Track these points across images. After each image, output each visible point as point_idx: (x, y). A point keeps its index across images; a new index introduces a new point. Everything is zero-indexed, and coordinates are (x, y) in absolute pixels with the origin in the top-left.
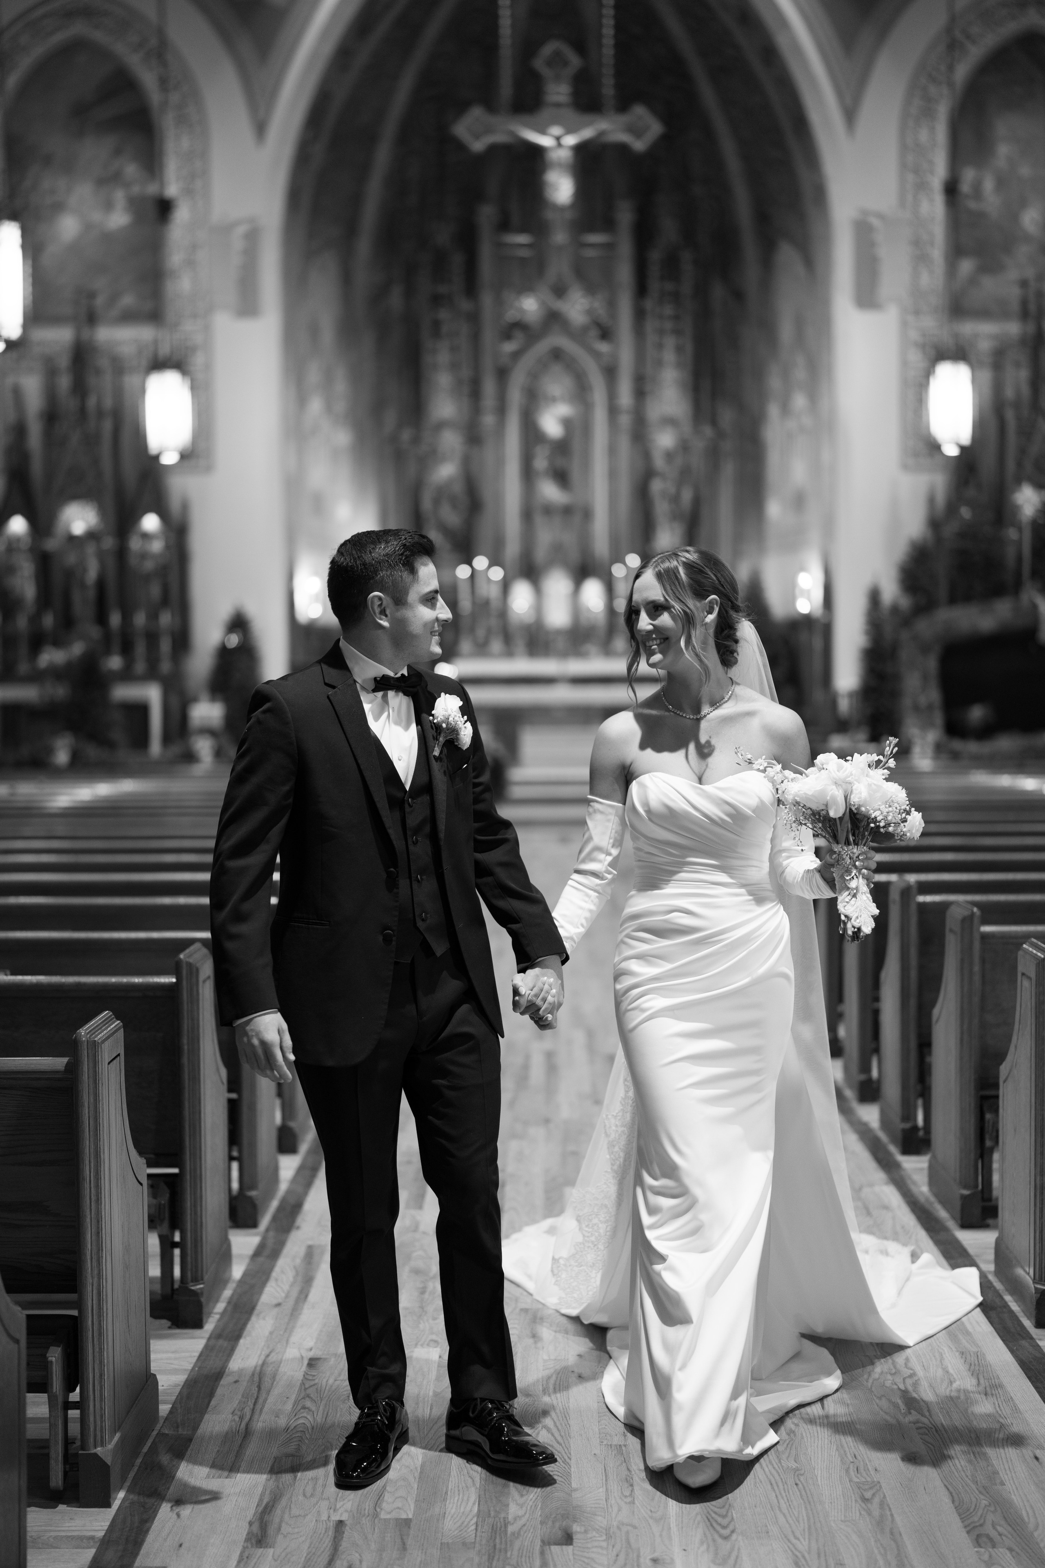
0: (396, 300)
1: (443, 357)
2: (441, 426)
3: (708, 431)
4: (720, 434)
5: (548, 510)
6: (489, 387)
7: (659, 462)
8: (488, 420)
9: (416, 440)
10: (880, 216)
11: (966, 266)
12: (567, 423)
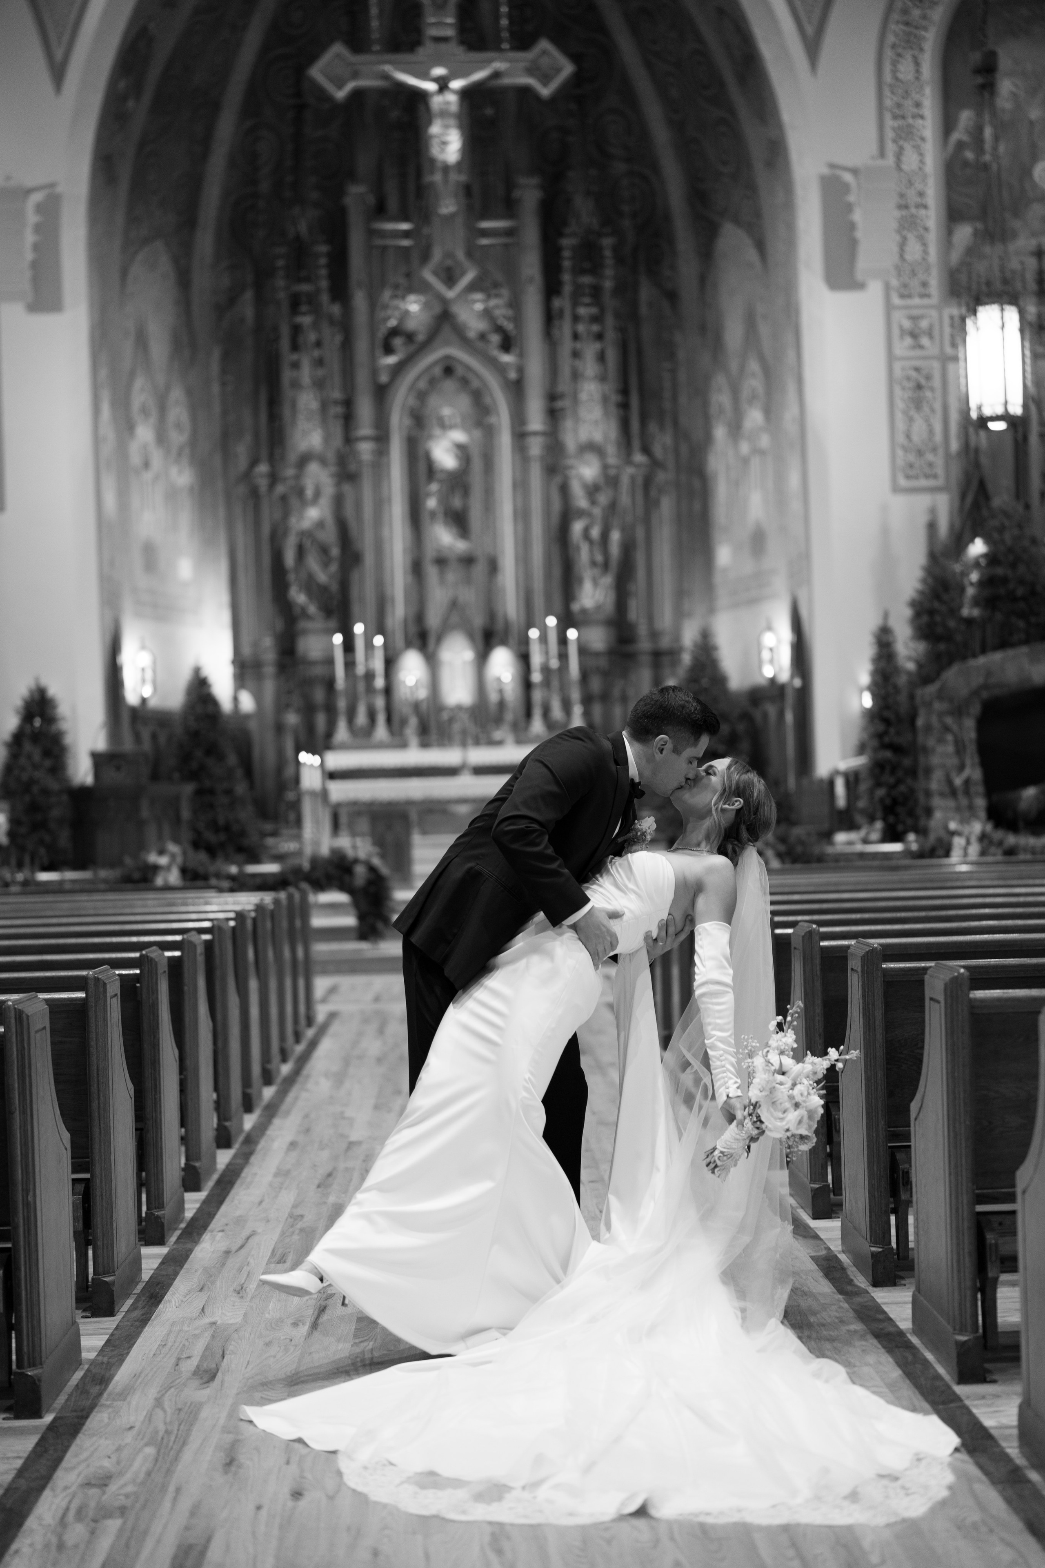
0: (247, 308)
1: (306, 374)
2: (304, 460)
3: (639, 458)
4: (655, 464)
5: (441, 562)
6: (365, 409)
7: (581, 501)
8: (365, 449)
9: (274, 478)
10: (855, 171)
11: (964, 233)
12: (462, 450)
